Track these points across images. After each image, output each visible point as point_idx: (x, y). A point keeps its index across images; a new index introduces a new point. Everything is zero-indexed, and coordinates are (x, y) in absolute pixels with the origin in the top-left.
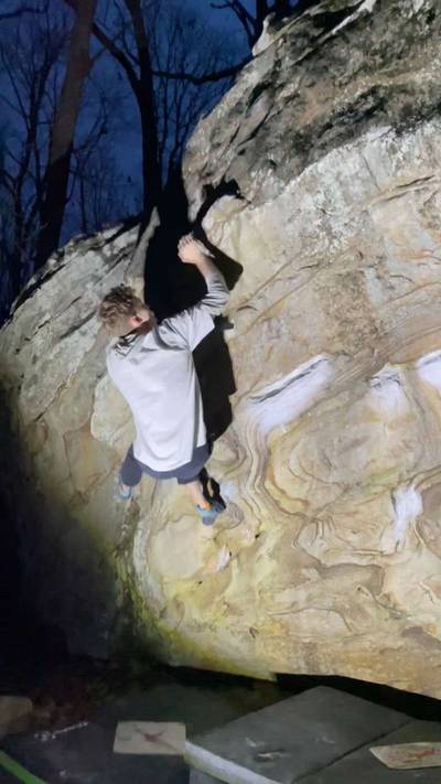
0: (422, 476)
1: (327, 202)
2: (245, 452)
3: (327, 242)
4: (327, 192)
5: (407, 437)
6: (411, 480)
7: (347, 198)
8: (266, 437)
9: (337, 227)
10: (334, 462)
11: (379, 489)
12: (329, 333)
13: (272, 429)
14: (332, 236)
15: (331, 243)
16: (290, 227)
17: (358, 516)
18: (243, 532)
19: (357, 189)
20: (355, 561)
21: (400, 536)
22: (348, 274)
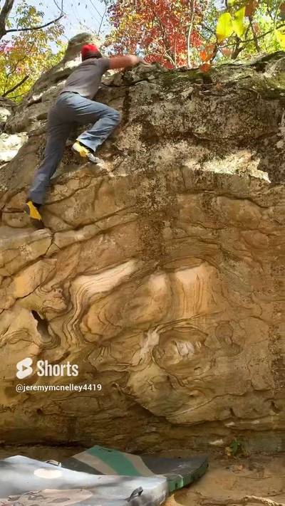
0: (162, 326)
1: (156, 186)
2: (73, 306)
3: (150, 204)
4: (158, 180)
5: (162, 306)
6: (156, 327)
7: (168, 187)
8: (89, 298)
9: (158, 199)
10: (123, 314)
11: (138, 331)
12: (138, 248)
13: (94, 295)
14: (154, 202)
15: (153, 205)
16: (132, 191)
17: (124, 345)
18: (57, 352)
19: (174, 184)
20: (116, 369)
21: (143, 356)
22: (157, 222)
